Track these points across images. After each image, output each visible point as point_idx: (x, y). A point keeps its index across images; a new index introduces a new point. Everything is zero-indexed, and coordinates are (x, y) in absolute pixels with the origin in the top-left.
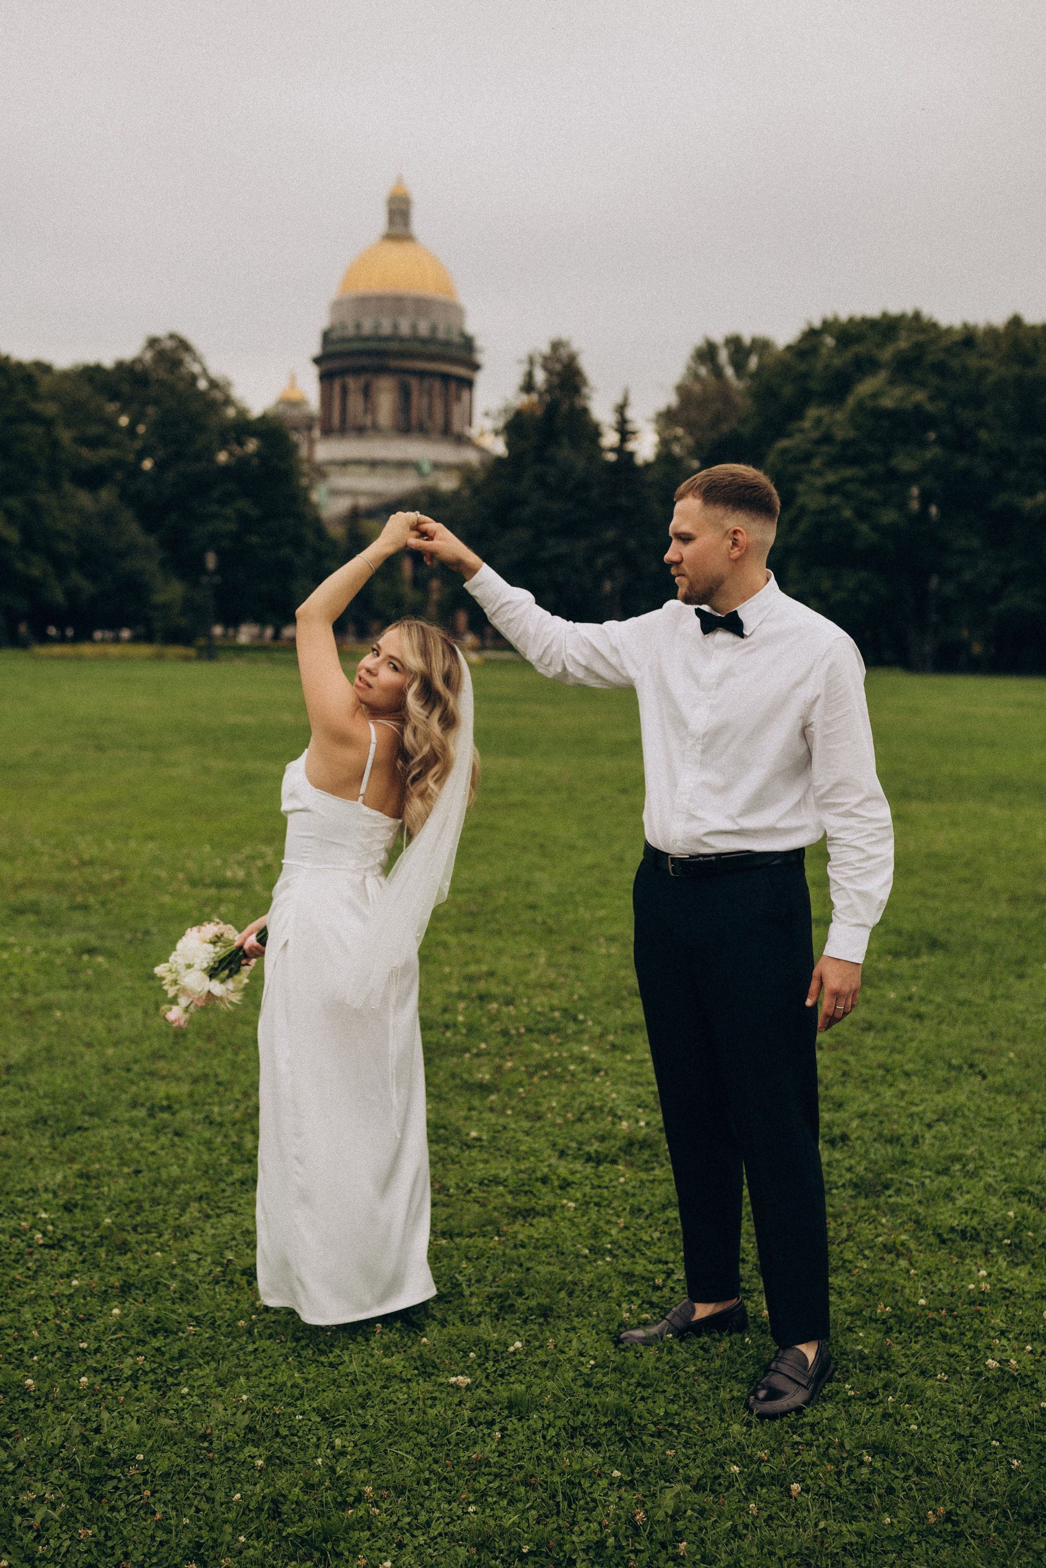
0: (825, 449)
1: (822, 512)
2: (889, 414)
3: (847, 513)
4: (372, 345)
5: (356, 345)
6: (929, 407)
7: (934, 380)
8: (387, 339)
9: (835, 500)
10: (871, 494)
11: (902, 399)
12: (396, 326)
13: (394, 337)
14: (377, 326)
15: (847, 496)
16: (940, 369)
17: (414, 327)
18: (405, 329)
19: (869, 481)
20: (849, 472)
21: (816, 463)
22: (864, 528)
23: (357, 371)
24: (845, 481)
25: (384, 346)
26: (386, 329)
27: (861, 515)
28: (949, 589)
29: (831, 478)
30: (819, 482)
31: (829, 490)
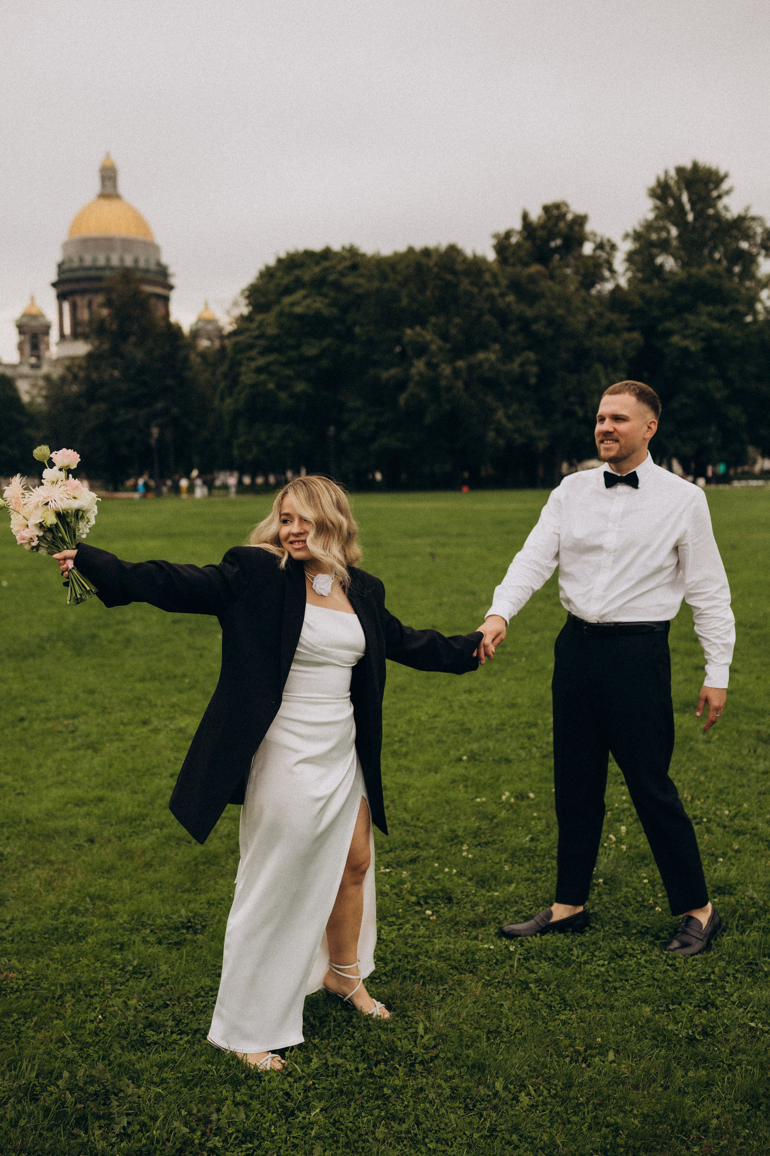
0: (262, 342)
1: (254, 386)
2: (300, 317)
3: (271, 386)
4: (92, 273)
5: (81, 274)
6: (326, 312)
7: (332, 294)
8: (102, 268)
9: (262, 377)
10: (288, 372)
11: (308, 307)
12: (108, 259)
13: (108, 267)
14: (95, 260)
15: (271, 374)
16: (337, 286)
17: (122, 260)
18: (115, 261)
19: (288, 364)
20: (272, 357)
21: (253, 353)
22: (283, 395)
23: (83, 292)
24: (269, 364)
25: (100, 273)
26: (101, 261)
27: (279, 387)
28: (345, 436)
29: (261, 361)
30: (253, 365)
31: (259, 370)
